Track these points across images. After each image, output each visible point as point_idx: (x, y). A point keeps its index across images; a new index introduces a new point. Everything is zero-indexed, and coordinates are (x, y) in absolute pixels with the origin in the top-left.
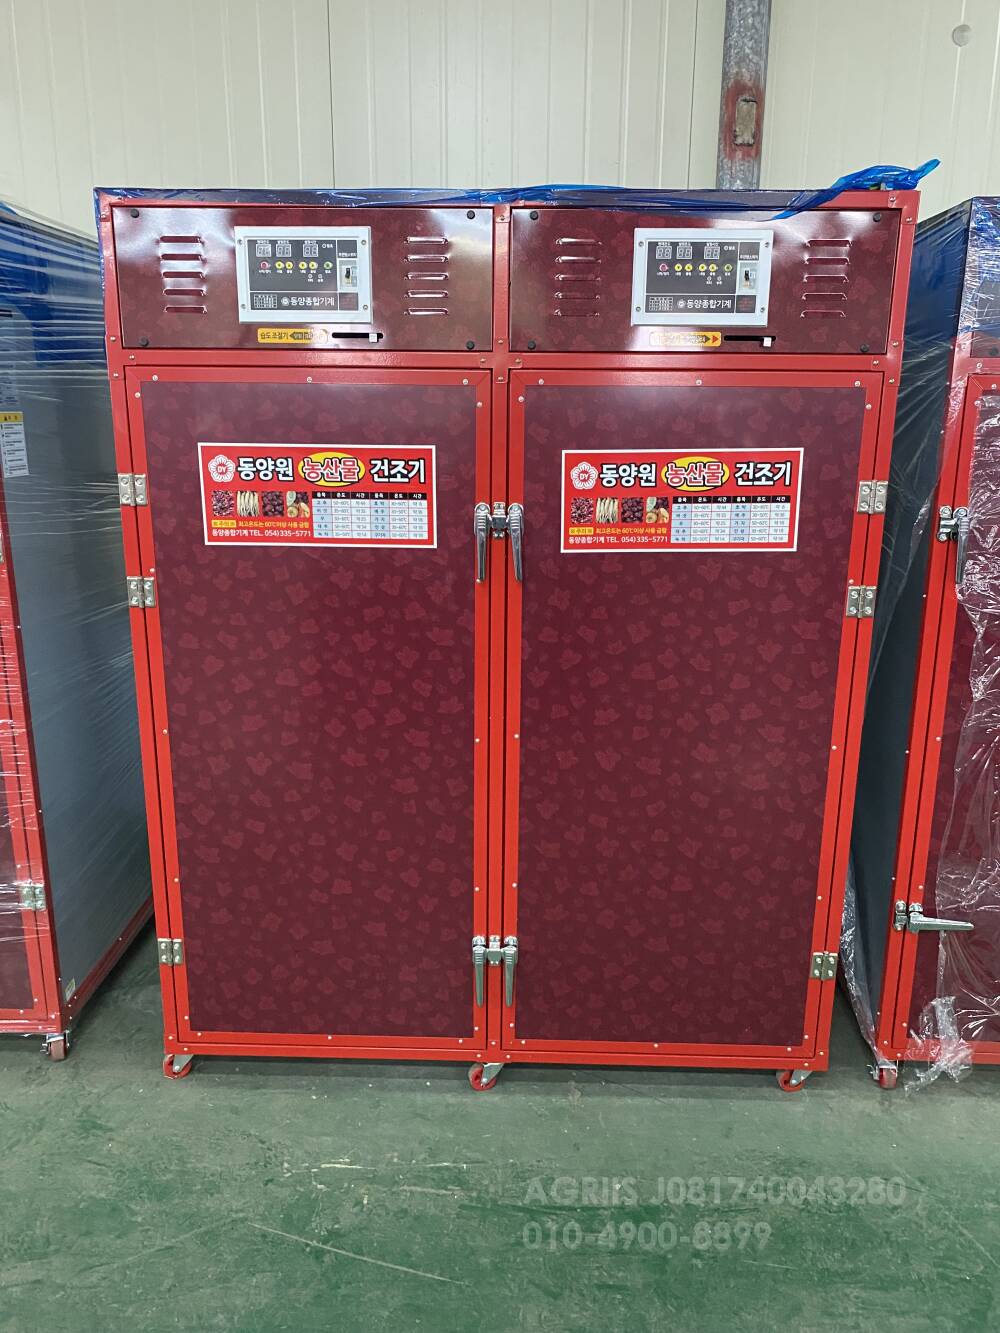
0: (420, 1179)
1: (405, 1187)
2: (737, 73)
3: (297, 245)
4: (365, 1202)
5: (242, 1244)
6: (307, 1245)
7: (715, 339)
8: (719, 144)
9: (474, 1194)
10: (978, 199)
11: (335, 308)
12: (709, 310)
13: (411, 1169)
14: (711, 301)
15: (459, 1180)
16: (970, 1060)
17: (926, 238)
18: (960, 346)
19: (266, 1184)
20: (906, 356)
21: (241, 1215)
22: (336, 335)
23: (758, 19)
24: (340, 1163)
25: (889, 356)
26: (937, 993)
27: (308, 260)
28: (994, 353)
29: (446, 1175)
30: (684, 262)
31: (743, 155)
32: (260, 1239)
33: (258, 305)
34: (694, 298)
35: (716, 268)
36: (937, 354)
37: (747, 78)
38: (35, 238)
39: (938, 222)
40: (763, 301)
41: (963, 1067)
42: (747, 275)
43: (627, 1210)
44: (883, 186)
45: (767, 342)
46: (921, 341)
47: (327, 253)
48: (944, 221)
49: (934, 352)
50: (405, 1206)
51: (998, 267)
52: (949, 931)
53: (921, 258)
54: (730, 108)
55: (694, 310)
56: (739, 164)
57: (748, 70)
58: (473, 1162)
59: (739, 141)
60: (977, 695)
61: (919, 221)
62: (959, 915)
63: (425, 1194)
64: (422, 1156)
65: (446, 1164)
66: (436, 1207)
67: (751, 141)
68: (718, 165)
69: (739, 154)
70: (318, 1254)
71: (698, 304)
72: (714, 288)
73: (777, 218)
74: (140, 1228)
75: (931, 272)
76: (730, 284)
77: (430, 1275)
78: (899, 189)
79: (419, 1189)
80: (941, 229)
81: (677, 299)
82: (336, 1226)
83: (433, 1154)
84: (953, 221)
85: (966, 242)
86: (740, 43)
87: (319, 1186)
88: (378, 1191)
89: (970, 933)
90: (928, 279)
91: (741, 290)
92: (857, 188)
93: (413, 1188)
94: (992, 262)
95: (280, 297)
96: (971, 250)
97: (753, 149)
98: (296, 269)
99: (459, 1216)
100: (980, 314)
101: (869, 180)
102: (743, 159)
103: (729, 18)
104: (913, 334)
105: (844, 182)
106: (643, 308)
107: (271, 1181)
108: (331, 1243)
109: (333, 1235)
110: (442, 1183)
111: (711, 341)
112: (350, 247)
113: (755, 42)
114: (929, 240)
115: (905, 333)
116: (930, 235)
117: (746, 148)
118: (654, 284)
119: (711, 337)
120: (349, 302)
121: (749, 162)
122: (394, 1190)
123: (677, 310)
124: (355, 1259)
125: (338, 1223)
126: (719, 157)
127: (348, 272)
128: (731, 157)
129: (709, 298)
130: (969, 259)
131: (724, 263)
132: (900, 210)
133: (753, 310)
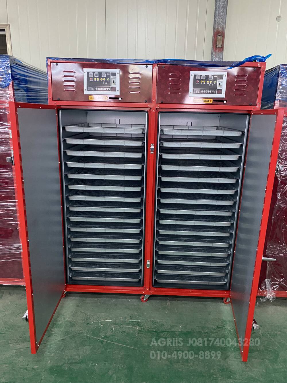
0: (128, 324)
1: (124, 326)
2: (217, 28)
3: (100, 74)
4: (114, 329)
5: (81, 339)
6: (99, 339)
7: (211, 101)
8: (212, 47)
9: (142, 328)
10: (282, 65)
11: (110, 91)
12: (210, 93)
13: (126, 321)
14: (210, 91)
15: (138, 324)
16: (275, 296)
17: (268, 75)
18: (276, 104)
19: (87, 324)
20: (262, 106)
21: (81, 332)
22: (110, 98)
23: (223, 13)
24: (107, 320)
25: (257, 106)
26: (266, 277)
27: (103, 78)
28: (285, 106)
29: (135, 323)
30: (203, 80)
31: (219, 51)
32: (86, 338)
33: (89, 89)
34: (206, 90)
35: (211, 82)
36: (270, 106)
37: (220, 29)
38: (27, 70)
39: (271, 70)
40: (224, 91)
41: (273, 298)
42: (220, 84)
43: (183, 332)
44: (256, 61)
45: (225, 102)
46: (266, 103)
47: (108, 76)
48: (272, 70)
49: (269, 105)
50: (124, 330)
51: (286, 83)
52: (270, 261)
53: (266, 80)
54: (215, 38)
55: (205, 93)
56: (217, 53)
57: (220, 27)
58: (142, 320)
59: (218, 47)
60: (279, 198)
61: (266, 70)
62: (272, 257)
63: (129, 328)
64: (129, 318)
65: (135, 320)
66: (132, 331)
67: (221, 47)
68: (212, 53)
69: (217, 50)
70: (102, 342)
71: (207, 91)
72: (211, 87)
73: (228, 69)
74: (54, 335)
75: (269, 84)
76: (215, 86)
77: (131, 347)
78: (261, 62)
79: (128, 326)
80: (272, 72)
81: (201, 90)
82: (106, 335)
83: (131, 318)
84: (275, 70)
85: (278, 76)
86: (218, 20)
87: (101, 325)
88: (117, 327)
89: (275, 261)
90: (268, 86)
91: (218, 88)
92: (249, 61)
93: (126, 326)
94: (285, 82)
95: (95, 87)
96: (279, 78)
97: (221, 49)
98: (100, 80)
99: (138, 333)
100: (282, 96)
101: (253, 59)
102: (218, 52)
103: (215, 13)
104: (264, 101)
105: (246, 59)
106: (192, 92)
107: (88, 324)
108: (105, 339)
109: (105, 337)
110: (134, 325)
111: (210, 102)
112: (114, 74)
113: (223, 20)
114: (269, 75)
115: (261, 100)
116: (269, 74)
117: (219, 49)
118: (195, 86)
119: (210, 101)
120: (113, 89)
121: (220, 52)
122: (121, 326)
123: (201, 93)
124: (111, 343)
125: (106, 334)
126: (212, 51)
127: (114, 81)
128: (215, 51)
129: (210, 90)
130: (279, 81)
131: (214, 80)
132: (261, 67)
133: (221, 94)
